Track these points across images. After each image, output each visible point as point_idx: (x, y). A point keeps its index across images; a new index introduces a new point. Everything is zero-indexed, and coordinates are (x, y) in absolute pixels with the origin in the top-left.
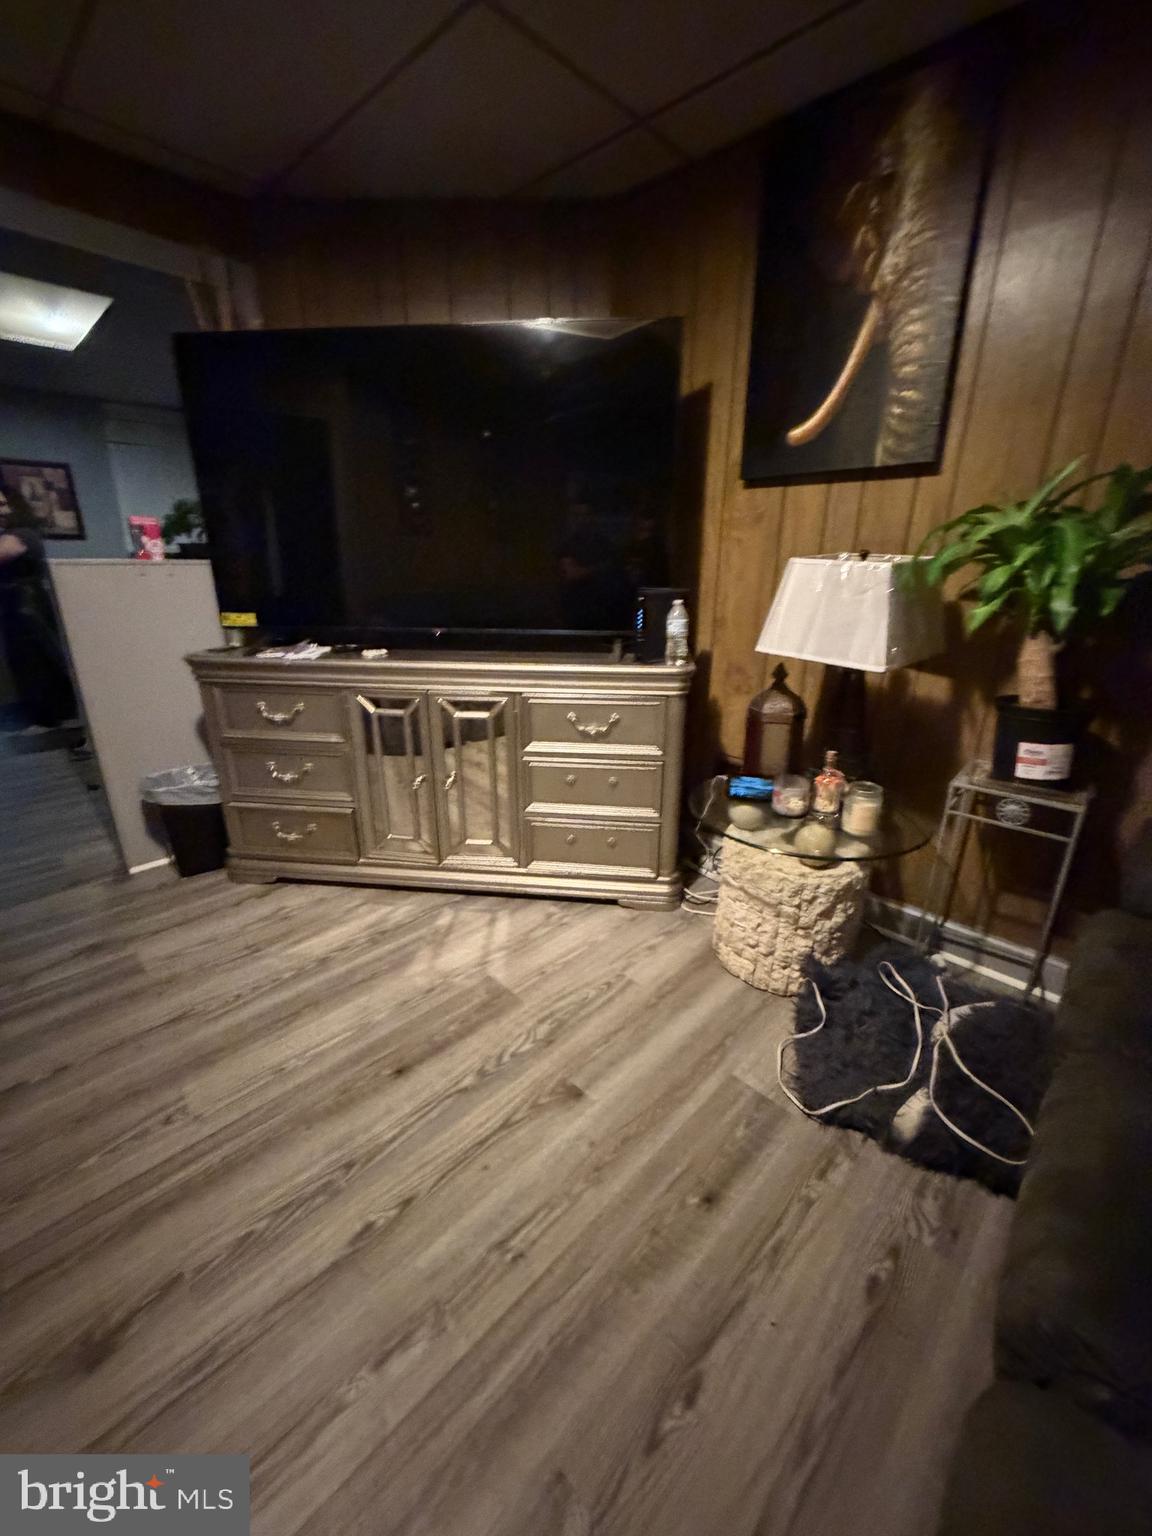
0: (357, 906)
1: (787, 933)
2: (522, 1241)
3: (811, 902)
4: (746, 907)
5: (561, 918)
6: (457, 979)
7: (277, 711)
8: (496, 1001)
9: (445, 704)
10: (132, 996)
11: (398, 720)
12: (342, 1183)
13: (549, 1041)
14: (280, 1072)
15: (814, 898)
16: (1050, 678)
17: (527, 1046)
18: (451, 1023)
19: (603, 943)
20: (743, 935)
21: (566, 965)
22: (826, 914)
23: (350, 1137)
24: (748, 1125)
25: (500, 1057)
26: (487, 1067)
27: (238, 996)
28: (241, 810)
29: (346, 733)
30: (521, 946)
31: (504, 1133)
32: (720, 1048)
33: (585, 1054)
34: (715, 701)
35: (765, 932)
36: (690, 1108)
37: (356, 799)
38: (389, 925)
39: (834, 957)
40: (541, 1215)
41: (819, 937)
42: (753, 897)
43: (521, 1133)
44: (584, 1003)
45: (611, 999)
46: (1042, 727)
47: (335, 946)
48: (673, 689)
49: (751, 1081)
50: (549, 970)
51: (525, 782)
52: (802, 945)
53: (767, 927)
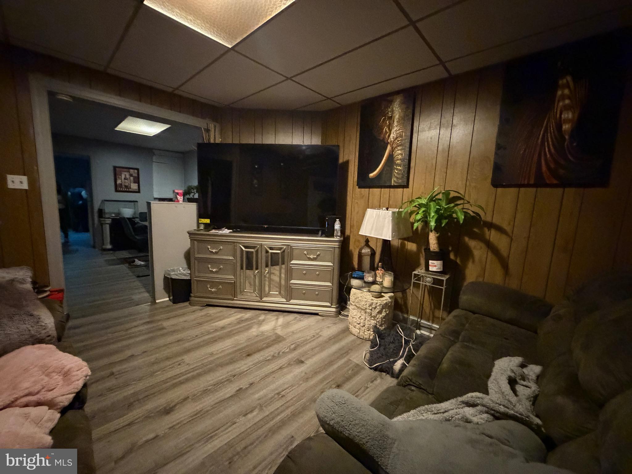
0: (233, 314)
1: (368, 319)
2: (285, 393)
3: (375, 308)
4: (357, 311)
5: (300, 319)
6: (266, 333)
7: (213, 249)
8: (278, 339)
9: (267, 248)
10: (163, 335)
11: (252, 252)
12: (233, 379)
13: (295, 349)
14: (212, 354)
15: (376, 307)
16: (436, 243)
17: (288, 350)
18: (264, 344)
19: (313, 325)
20: (356, 321)
21: (300, 331)
22: (380, 312)
23: (235, 369)
24: (353, 370)
25: (279, 353)
26: (275, 355)
27: (197, 336)
28: (197, 281)
29: (234, 256)
30: (286, 325)
31: (280, 370)
32: (347, 353)
33: (305, 353)
34: (351, 251)
35: (362, 319)
36: (335, 366)
37: (236, 278)
38: (243, 319)
39: (383, 327)
40: (290, 388)
41: (378, 320)
42: (358, 308)
43: (285, 370)
44: (306, 340)
45: (314, 340)
46: (436, 256)
47: (226, 324)
48: (337, 245)
49: (355, 361)
50: (295, 332)
51: (290, 273)
52: (373, 322)
53: (363, 317)
